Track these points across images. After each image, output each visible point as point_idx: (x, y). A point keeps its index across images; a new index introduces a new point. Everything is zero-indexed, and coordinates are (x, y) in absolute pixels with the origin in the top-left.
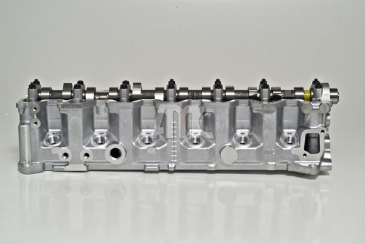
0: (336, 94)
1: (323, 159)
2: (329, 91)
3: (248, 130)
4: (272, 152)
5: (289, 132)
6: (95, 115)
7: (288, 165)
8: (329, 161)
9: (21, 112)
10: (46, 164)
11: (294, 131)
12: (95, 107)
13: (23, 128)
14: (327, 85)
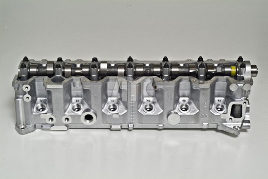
0: (255, 70)
1: (244, 121)
2: (250, 67)
3: (188, 98)
4: (206, 116)
5: (219, 100)
6: (72, 87)
7: (217, 125)
8: (249, 122)
9: (16, 90)
10: (37, 125)
11: (222, 99)
12: (72, 83)
13: (18, 101)
14: (249, 62)
